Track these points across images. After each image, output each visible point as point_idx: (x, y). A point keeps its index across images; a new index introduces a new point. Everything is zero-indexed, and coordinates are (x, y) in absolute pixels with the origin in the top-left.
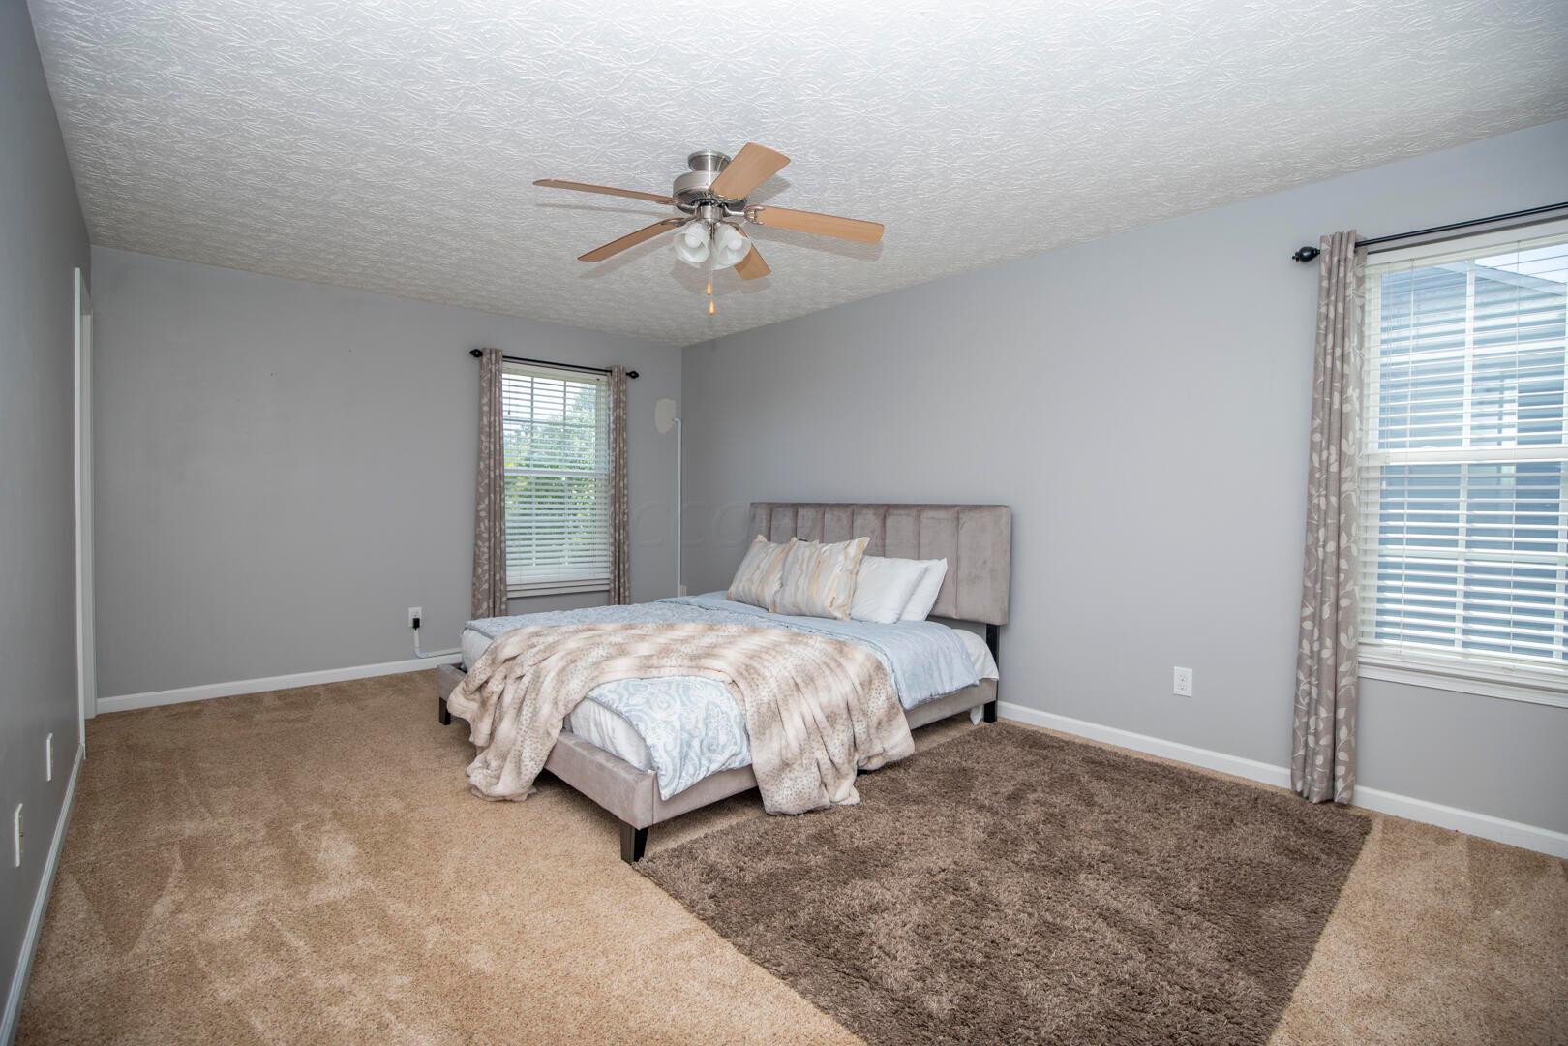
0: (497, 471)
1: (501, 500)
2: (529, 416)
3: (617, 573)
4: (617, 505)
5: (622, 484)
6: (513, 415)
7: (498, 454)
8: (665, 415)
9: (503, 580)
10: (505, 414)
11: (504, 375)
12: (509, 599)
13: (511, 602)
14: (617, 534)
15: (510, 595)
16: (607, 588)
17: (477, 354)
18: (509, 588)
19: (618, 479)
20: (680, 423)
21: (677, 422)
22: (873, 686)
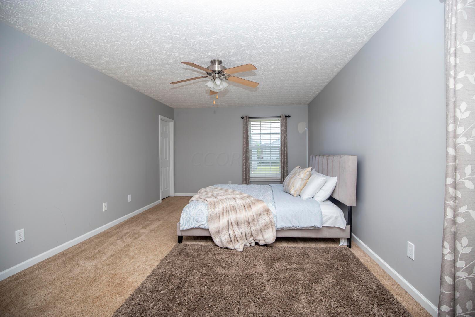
0: (247, 147)
1: (248, 155)
2: (260, 132)
3: (283, 176)
4: (283, 156)
5: (284, 150)
6: (253, 132)
7: (247, 143)
8: (302, 128)
9: (249, 176)
10: (252, 132)
11: (252, 122)
12: (251, 181)
13: (251, 182)
14: (283, 165)
15: (251, 180)
16: (280, 180)
17: (243, 118)
18: (251, 178)
19: (283, 148)
20: (307, 130)
21: (306, 129)
22: (261, 216)
